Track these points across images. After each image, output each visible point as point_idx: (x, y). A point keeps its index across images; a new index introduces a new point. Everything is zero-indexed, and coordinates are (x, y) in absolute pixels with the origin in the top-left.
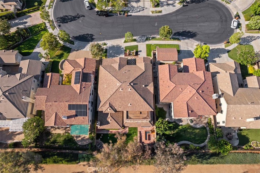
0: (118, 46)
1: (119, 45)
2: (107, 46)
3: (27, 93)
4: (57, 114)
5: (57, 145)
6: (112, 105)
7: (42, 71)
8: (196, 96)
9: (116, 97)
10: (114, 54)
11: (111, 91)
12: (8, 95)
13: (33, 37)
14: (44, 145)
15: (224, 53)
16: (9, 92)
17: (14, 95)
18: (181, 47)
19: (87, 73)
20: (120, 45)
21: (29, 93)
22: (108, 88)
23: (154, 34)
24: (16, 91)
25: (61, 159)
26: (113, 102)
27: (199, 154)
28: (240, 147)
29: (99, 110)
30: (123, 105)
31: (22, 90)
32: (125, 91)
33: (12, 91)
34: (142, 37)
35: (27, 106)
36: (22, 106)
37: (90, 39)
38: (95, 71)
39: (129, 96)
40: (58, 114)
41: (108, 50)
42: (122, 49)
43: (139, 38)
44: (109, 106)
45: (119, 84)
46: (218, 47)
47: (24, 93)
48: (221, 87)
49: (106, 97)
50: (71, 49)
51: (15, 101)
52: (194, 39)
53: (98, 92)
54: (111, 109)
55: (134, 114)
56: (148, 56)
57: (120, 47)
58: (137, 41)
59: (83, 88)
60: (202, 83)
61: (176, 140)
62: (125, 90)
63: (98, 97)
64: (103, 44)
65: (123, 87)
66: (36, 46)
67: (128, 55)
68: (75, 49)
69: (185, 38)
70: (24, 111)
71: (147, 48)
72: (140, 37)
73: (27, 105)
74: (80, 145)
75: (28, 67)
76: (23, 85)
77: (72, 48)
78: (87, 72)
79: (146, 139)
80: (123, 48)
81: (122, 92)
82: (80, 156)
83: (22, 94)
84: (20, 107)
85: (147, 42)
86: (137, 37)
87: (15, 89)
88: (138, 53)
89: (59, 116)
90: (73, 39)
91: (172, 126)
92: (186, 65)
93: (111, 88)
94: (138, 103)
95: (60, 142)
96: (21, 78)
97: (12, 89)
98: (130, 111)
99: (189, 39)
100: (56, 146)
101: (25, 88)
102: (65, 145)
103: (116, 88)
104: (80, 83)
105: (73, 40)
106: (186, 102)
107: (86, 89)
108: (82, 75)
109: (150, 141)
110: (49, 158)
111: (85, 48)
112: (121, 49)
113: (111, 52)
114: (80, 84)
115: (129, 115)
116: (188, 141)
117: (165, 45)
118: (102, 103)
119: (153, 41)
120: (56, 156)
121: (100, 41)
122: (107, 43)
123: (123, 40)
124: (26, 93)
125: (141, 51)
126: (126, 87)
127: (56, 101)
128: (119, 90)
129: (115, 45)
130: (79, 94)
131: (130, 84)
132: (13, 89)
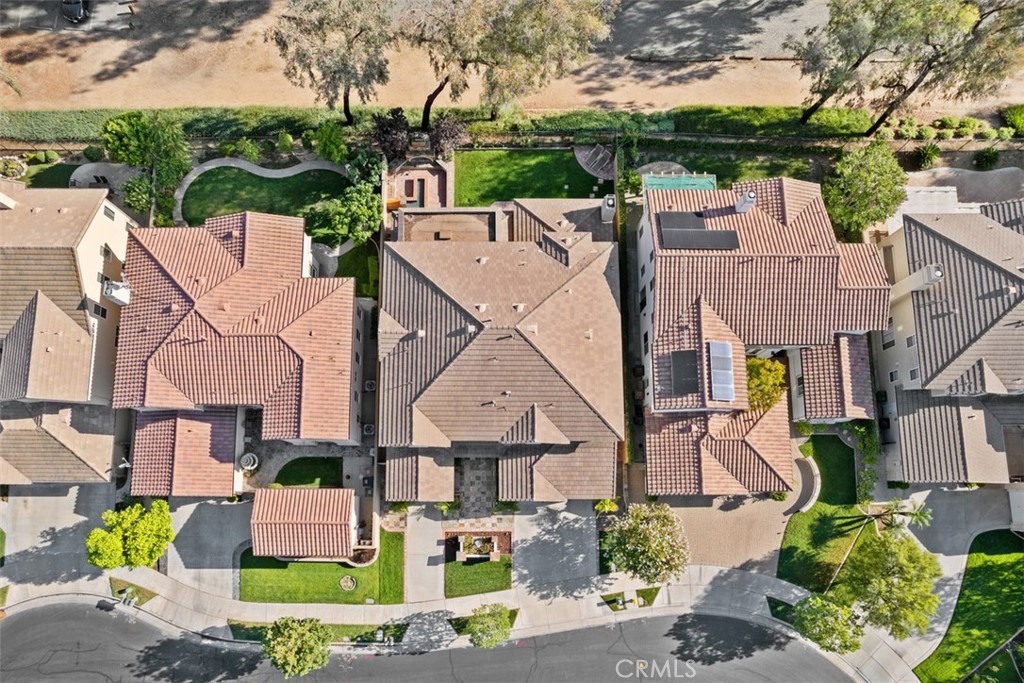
0: (545, 593)
1: (542, 597)
2: (603, 590)
3: (927, 308)
4: (778, 219)
5: (761, 158)
6: (556, 258)
7: (894, 443)
8: (199, 288)
9: (540, 283)
10: (562, 543)
11: (562, 306)
12: (1007, 284)
13: (996, 642)
14: (811, 161)
15: (24, 554)
16: (1009, 299)
17: (982, 291)
18: (231, 586)
19: (682, 395)
20: (534, 598)
21: (922, 309)
22: (578, 324)
23: (359, 664)
24: (978, 306)
25: (736, 117)
26: (554, 268)
27: (228, 132)
28: (72, 159)
29: (610, 243)
30: (508, 258)
31: (955, 316)
32: (500, 303)
33: (994, 304)
34: (426, 645)
35: (913, 258)
36: (933, 255)
37: (689, 631)
38: (648, 436)
39: (484, 287)
40: (775, 221)
41: (595, 568)
42: (525, 572)
43: (439, 641)
44: (566, 252)
45: (530, 328)
46: (44, 589)
47: (942, 305)
48: (83, 341)
49: (586, 288)
50: (780, 576)
51: (968, 267)
52: (158, 632)
53: (619, 315)
54: (562, 244)
55: (467, 232)
56: (399, 534)
57: (535, 587)
58: (450, 621)
59: (687, 327)
60: (164, 345)
61: (309, 179)
62: (503, 307)
63: (618, 295)
64: (624, 603)
65: (513, 315)
66: (964, 587)
67: (495, 540)
68: (761, 571)
69: (206, 642)
70: (917, 236)
71: (402, 579)
72: (432, 647)
73: (914, 262)
74: (673, 160)
75: (962, 444)
76: (958, 337)
77: (773, 580)
78: (680, 399)
79: (422, 181)
80: (522, 579)
81: (517, 299)
82: (671, 125)
83: (947, 302)
84: (941, 250)
85: (395, 613)
86: (453, 646)
87: (985, 316)
88: (447, 550)
89: (771, 214)
90: (779, 632)
91: (316, 228)
92: (221, 462)
93: (563, 319)
94: (447, 265)
95: (750, 169)
96: (978, 372)
97: (998, 311)
98: (482, 241)
99: (185, 634)
100: (766, 157)
101: (944, 325)
102: (729, 159)
103: (543, 316)
104: (705, 346)
105: (778, 627)
106: (245, 267)
107: (676, 325)
108: (703, 382)
109: (407, 178)
110: (781, 120)
111: (710, 579)
112: (530, 572)
113: (580, 558)
114: (704, 341)
115: (486, 228)
116: (262, 178)
117: (308, 597)
118: (599, 267)
119: (368, 622)
120: (757, 123)
121: (639, 620)
122: (600, 608)
123: (520, 630)
124: (933, 309)
125: (433, 561)
126: (499, 315)
127: (793, 261)
128: (526, 308)
129: (560, 599)
130: (703, 296)
131: (480, 327)
132: (995, 312)
